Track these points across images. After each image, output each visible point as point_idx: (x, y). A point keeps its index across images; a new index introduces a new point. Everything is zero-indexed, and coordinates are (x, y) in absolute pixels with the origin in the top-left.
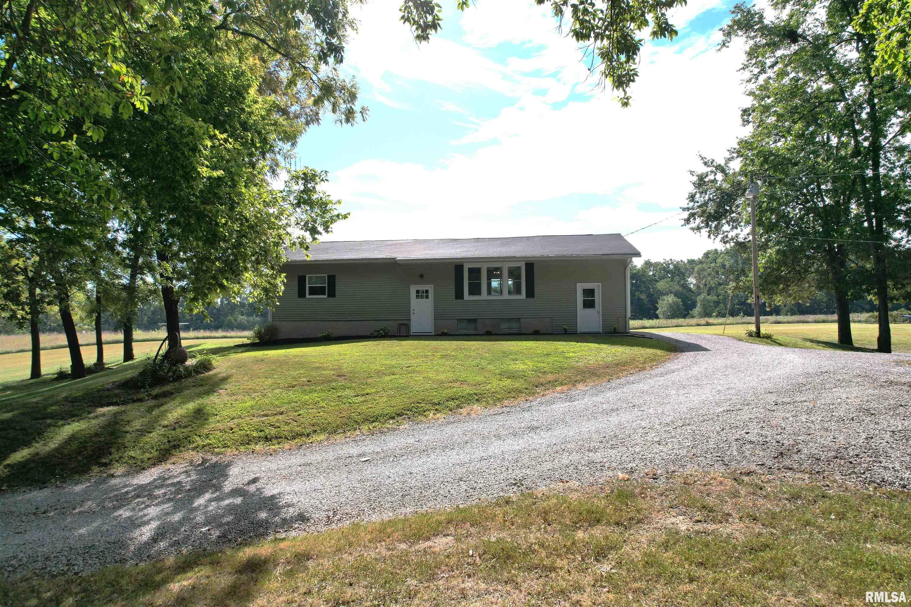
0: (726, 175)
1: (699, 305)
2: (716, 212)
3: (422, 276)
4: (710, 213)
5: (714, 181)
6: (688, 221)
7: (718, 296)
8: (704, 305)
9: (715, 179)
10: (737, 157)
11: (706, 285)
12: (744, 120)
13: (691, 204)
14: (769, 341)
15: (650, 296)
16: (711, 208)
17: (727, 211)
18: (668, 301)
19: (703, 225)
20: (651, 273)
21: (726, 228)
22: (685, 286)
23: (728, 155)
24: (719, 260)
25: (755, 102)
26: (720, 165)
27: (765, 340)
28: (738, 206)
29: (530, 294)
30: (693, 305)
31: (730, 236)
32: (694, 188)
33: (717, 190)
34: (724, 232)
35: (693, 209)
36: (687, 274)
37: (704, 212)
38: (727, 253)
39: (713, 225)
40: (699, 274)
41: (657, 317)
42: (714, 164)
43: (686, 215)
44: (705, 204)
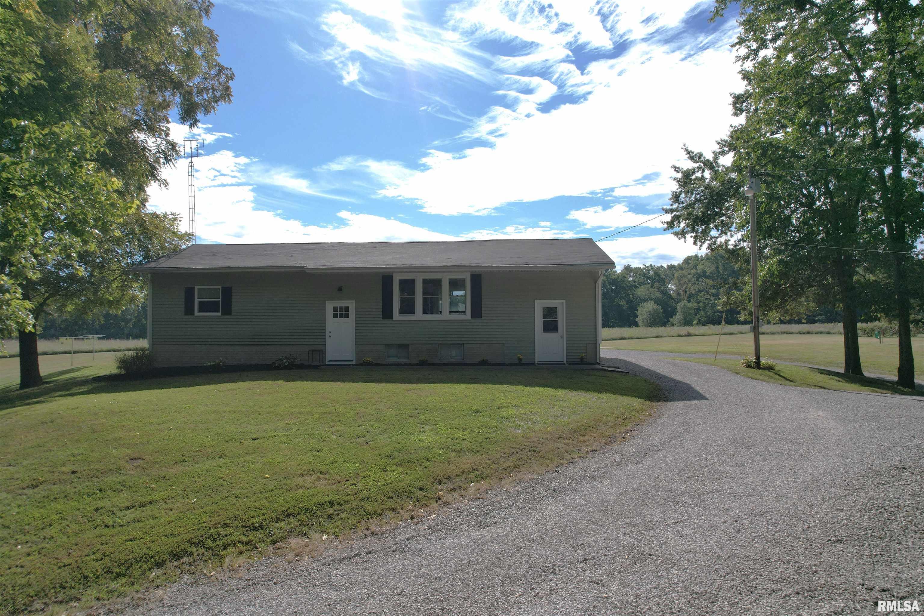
0: (716, 172)
1: (679, 313)
2: (704, 214)
3: (340, 289)
4: (697, 215)
5: (703, 178)
6: (671, 225)
7: (698, 303)
8: (684, 312)
9: (703, 176)
10: (729, 151)
11: (686, 292)
12: (736, 109)
13: (675, 206)
14: (772, 374)
15: (629, 302)
16: (698, 210)
17: (716, 214)
18: (648, 308)
19: (689, 229)
20: (631, 279)
21: (714, 233)
22: (665, 292)
23: (717, 148)
24: (700, 267)
25: (748, 88)
26: (708, 161)
27: (767, 372)
28: (728, 209)
29: (476, 312)
30: (673, 313)
31: (718, 243)
32: (678, 187)
33: (706, 188)
34: (711, 238)
35: (676, 210)
36: (667, 281)
37: (690, 214)
38: (708, 259)
39: (700, 230)
40: (679, 281)
41: (637, 325)
42: (702, 159)
43: (668, 217)
44: (691, 205)
